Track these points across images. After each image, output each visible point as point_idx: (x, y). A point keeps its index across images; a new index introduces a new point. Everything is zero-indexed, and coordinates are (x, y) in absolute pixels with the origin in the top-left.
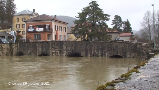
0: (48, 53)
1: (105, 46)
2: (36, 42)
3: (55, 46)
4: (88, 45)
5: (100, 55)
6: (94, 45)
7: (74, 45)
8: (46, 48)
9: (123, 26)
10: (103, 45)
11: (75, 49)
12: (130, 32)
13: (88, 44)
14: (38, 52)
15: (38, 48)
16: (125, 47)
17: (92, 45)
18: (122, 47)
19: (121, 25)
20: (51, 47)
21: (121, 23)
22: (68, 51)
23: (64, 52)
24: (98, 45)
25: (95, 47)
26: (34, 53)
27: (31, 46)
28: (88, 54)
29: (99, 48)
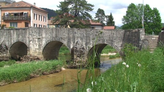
0: (24, 41)
1: (89, 34)
2: (11, 29)
3: (32, 33)
4: (71, 33)
5: (84, 43)
6: (78, 32)
7: (55, 32)
8: (22, 36)
9: (106, 19)
10: (88, 32)
11: (56, 36)
12: (114, 26)
13: (71, 31)
14: (12, 39)
15: (13, 35)
16: (113, 34)
17: (75, 33)
18: (109, 34)
19: (104, 19)
20: (28, 34)
21: (104, 17)
22: (48, 39)
23: (43, 40)
24: (82, 32)
25: (79, 34)
26: (8, 41)
27: (5, 33)
28: (71, 42)
29: (84, 36)
